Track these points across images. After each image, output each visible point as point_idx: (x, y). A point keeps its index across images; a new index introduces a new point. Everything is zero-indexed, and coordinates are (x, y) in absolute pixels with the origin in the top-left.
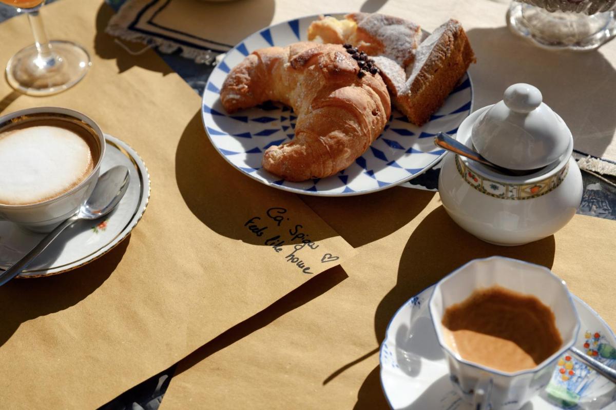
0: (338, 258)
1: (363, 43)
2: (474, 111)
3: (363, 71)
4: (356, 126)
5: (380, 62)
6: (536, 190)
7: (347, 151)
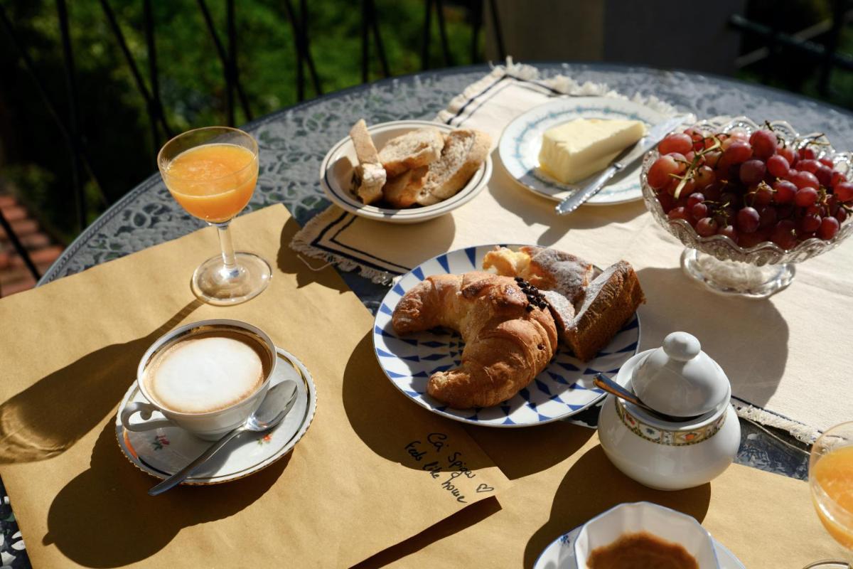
0: (493, 489)
1: (535, 277)
2: (639, 352)
3: (532, 305)
4: (520, 358)
5: (550, 296)
6: (692, 437)
7: (510, 383)
